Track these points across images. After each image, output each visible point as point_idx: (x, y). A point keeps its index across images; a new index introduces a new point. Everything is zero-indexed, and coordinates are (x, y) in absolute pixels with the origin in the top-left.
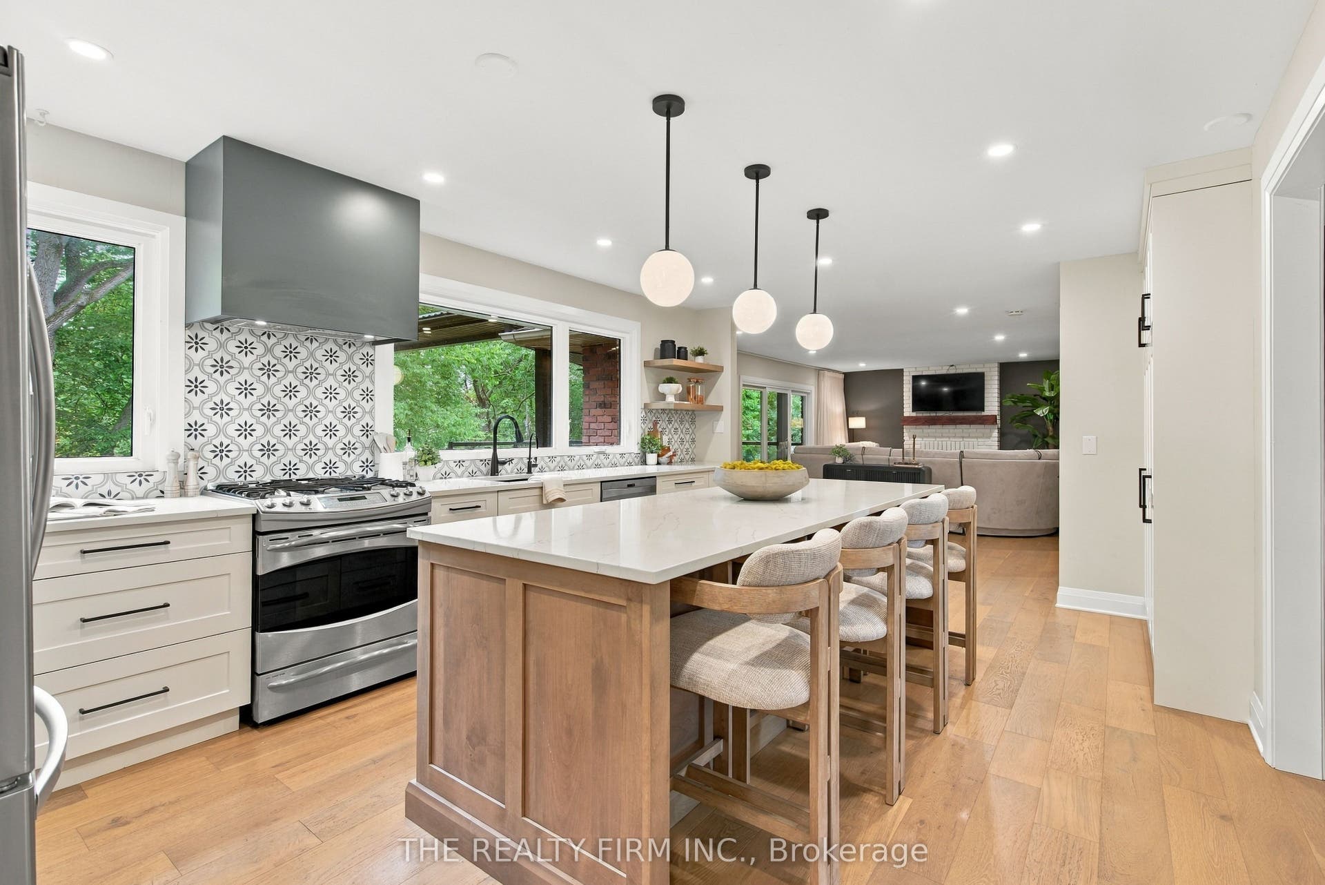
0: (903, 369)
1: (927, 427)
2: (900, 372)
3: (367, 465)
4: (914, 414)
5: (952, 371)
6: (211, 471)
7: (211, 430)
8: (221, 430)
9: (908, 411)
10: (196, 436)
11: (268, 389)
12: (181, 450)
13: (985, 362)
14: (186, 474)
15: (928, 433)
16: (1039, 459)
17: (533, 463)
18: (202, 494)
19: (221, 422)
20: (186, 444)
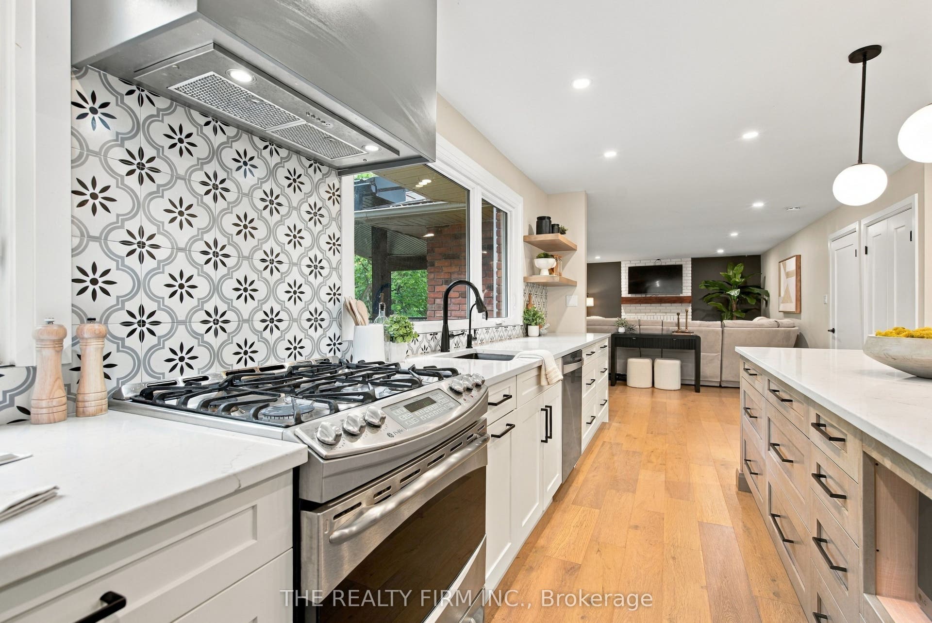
0: (620, 262)
1: (639, 305)
2: (618, 265)
3: (335, 343)
4: (630, 296)
5: (658, 263)
6: (123, 363)
7: (123, 284)
8: (140, 285)
9: (625, 293)
10: (94, 295)
11: (215, 221)
12: (68, 321)
13: (681, 257)
14: (78, 369)
15: (640, 310)
16: (778, 327)
17: (473, 335)
18: (110, 406)
19: (142, 270)
20: (76, 310)
